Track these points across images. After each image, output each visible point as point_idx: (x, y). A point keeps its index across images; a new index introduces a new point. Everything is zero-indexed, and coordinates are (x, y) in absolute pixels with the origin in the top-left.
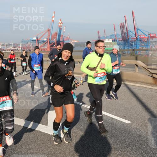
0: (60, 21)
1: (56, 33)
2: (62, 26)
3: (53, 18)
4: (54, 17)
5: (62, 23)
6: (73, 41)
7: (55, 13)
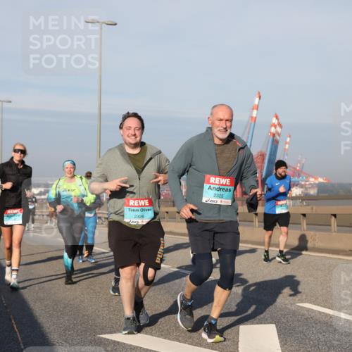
0: (275, 121)
1: (263, 155)
2: (279, 135)
3: (255, 112)
4: (257, 107)
5: (279, 124)
6: (312, 180)
7: (260, 97)
